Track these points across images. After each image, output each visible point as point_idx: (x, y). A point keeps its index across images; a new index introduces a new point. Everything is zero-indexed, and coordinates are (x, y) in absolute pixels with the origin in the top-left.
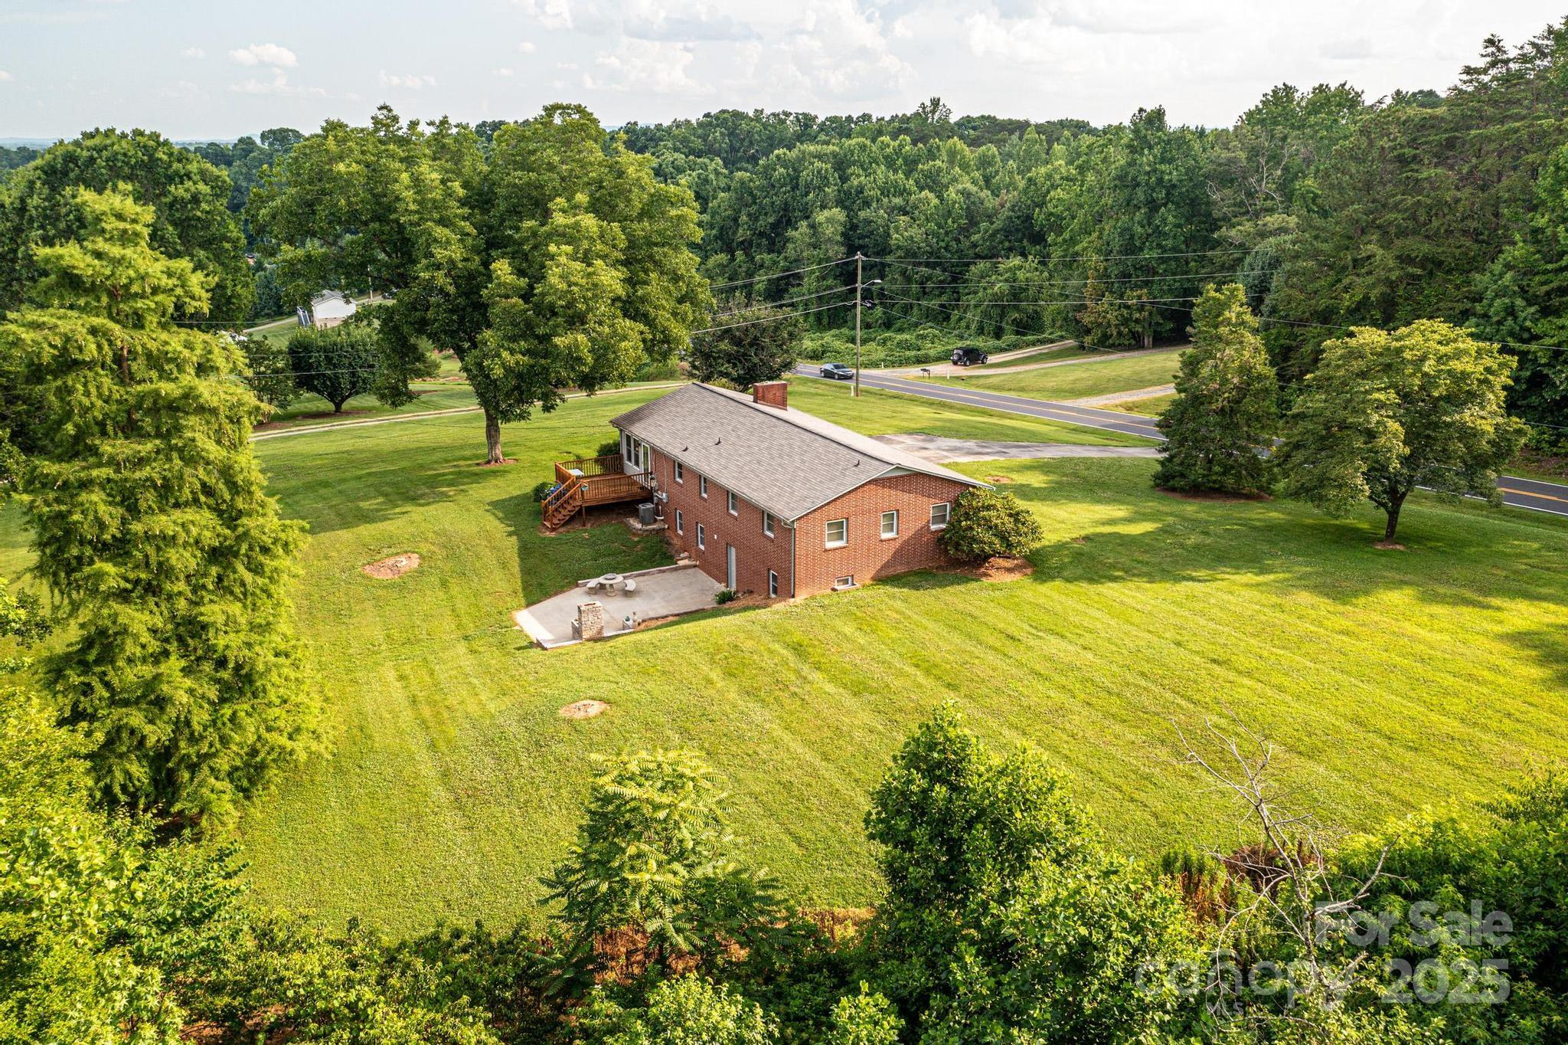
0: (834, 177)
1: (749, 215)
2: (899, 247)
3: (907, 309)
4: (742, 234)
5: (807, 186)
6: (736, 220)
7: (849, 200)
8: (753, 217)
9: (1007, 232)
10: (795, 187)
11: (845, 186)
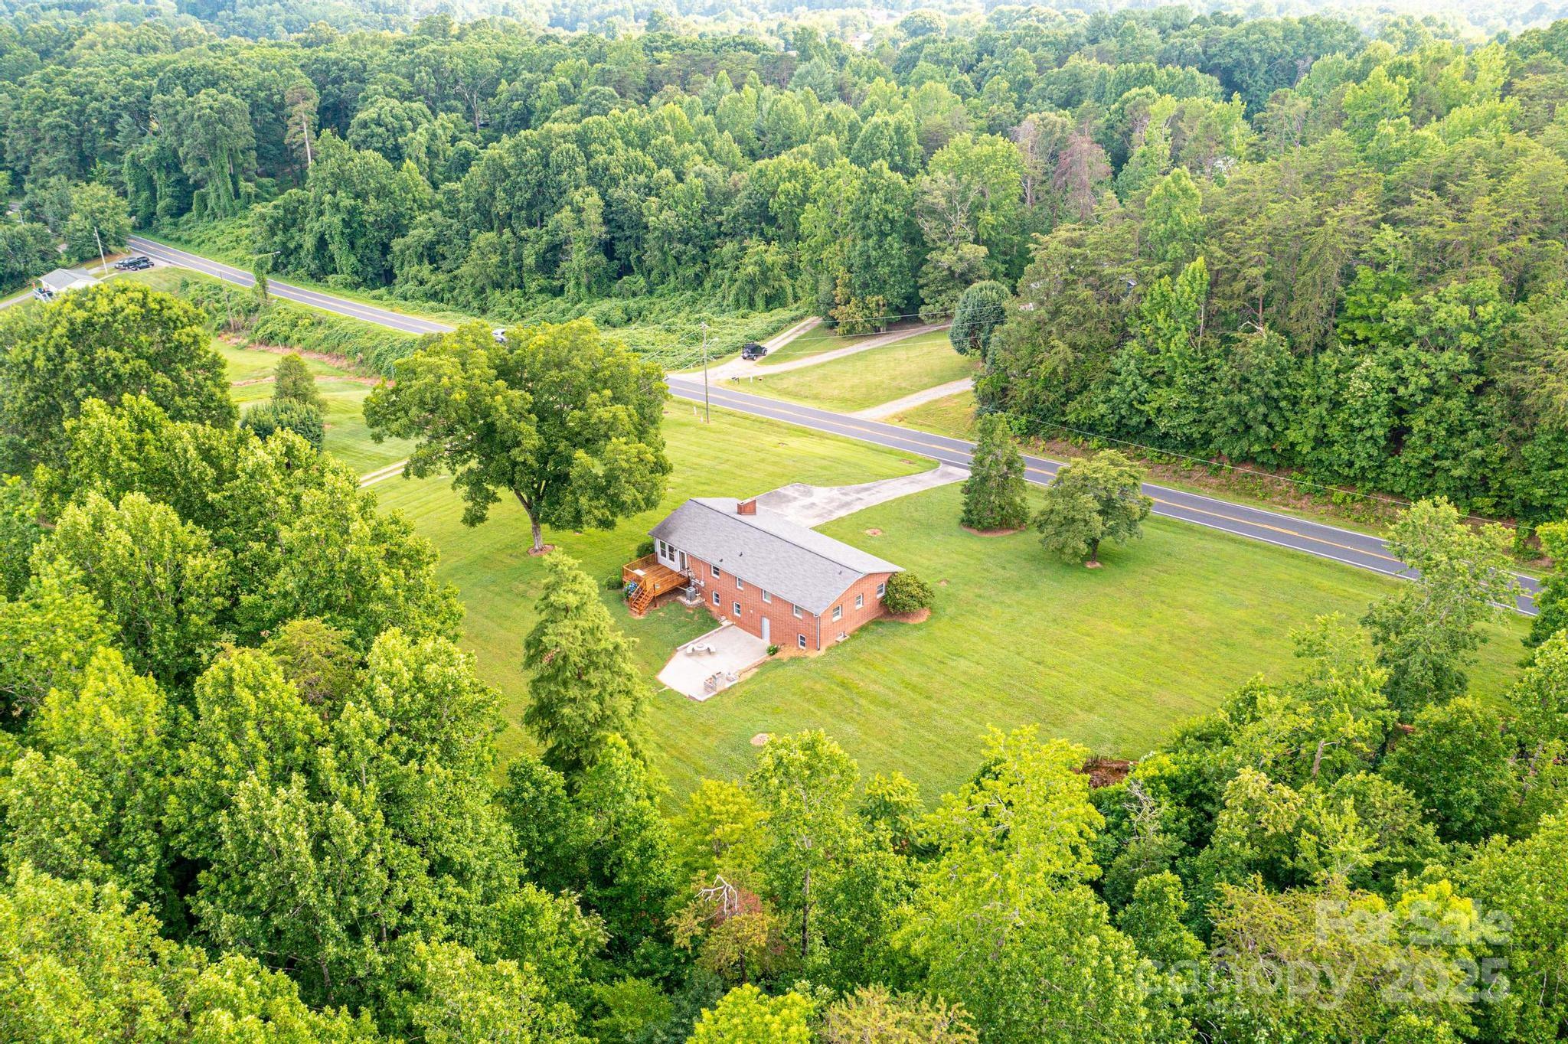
0: (581, 158)
1: (505, 190)
2: (656, 228)
3: (664, 276)
4: (500, 207)
5: (558, 166)
6: (492, 194)
7: (599, 177)
8: (510, 193)
9: (748, 216)
10: (546, 165)
11: (592, 163)
